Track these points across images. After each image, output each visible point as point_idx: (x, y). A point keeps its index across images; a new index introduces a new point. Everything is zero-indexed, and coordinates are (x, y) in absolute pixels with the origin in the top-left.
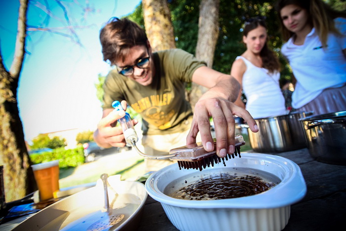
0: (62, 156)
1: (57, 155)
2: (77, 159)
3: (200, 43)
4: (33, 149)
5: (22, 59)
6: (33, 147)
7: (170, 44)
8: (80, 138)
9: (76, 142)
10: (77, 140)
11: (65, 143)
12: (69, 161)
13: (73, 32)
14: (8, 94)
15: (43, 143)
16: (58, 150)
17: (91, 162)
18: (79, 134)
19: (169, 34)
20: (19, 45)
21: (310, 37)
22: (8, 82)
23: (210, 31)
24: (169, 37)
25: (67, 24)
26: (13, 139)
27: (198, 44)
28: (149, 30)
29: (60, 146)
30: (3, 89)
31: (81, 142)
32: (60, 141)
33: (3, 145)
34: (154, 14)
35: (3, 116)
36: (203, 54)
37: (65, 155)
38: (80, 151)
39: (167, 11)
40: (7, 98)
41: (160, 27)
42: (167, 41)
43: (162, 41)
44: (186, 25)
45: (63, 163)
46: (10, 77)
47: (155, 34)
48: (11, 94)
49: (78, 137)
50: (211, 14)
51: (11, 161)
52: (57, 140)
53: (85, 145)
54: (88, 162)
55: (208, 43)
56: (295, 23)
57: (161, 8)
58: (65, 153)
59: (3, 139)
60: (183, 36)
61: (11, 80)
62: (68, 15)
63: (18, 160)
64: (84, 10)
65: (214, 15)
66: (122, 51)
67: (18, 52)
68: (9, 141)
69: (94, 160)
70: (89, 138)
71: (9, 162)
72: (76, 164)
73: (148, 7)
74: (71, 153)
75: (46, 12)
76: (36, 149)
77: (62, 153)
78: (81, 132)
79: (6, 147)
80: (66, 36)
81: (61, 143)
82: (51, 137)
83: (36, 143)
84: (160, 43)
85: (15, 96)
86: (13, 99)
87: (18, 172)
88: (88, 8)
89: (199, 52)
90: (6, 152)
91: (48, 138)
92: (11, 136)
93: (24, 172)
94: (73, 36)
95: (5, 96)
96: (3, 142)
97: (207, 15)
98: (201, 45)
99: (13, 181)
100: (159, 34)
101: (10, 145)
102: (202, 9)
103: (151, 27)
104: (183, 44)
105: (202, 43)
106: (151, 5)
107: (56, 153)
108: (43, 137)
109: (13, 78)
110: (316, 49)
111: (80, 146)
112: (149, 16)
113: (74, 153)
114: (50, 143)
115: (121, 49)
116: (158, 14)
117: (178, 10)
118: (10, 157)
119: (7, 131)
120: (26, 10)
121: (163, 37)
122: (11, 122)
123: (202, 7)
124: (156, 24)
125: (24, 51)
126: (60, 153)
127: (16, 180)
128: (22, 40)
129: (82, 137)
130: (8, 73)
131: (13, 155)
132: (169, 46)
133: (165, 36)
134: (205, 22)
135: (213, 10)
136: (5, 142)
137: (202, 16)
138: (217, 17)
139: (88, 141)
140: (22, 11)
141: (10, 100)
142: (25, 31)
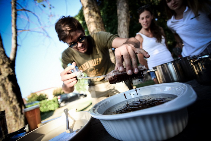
0: (45, 105)
1: (43, 105)
2: (54, 105)
3: (120, 25)
4: (29, 103)
5: (16, 49)
6: (28, 101)
7: (101, 29)
8: (55, 93)
9: (53, 96)
10: (54, 94)
11: (47, 97)
12: (50, 107)
13: (44, 30)
14: (10, 70)
15: (34, 98)
16: (43, 102)
17: (63, 106)
18: (55, 91)
19: (100, 23)
20: (13, 41)
21: (186, 12)
22: (9, 64)
23: (124, 17)
24: (100, 24)
25: (40, 25)
26: (15, 97)
27: (118, 26)
28: (88, 21)
29: (44, 99)
30: (6, 68)
31: (56, 95)
32: (44, 96)
33: (10, 101)
34: (89, 12)
35: (8, 84)
36: (122, 32)
37: (48, 104)
38: (56, 100)
39: (97, 9)
40: (9, 73)
41: (94, 19)
42: (99, 27)
43: (96, 27)
44: (110, 17)
45: (46, 109)
46: (10, 60)
47: (91, 24)
48: (11, 70)
49: (54, 92)
50: (124, 7)
51: (15, 111)
52: (42, 96)
53: (59, 97)
54: (61, 107)
55: (124, 25)
56: (177, 3)
57: (93, 7)
58: (47, 102)
59: (9, 97)
60: (109, 24)
61: (11, 62)
62: (40, 21)
63: (19, 110)
64: (49, 16)
65: (126, 7)
66: (70, 34)
67: (14, 46)
68: (13, 98)
69: (65, 105)
70: (60, 92)
71: (14, 111)
72: (54, 109)
73: (86, 8)
74: (51, 103)
75: (27, 20)
76: (30, 102)
77: (45, 103)
78: (56, 89)
79: (11, 102)
80: (40, 32)
81: (45, 97)
82: (38, 94)
83: (30, 99)
84: (95, 28)
85: (14, 71)
86: (13, 73)
87: (19, 116)
88: (51, 15)
89: (119, 31)
90: (11, 105)
91: (37, 95)
92: (14, 95)
93: (23, 116)
94: (44, 32)
95: (8, 72)
96: (9, 99)
97: (122, 8)
98: (120, 27)
99: (17, 123)
100: (94, 23)
101: (13, 101)
102: (118, 5)
103: (89, 20)
104: (110, 28)
105: (121, 25)
106: (87, 6)
107: (42, 103)
108: (33, 95)
109: (11, 61)
110: (192, 19)
111: (56, 98)
112: (86, 14)
113: (52, 102)
114: (38, 98)
115: (69, 33)
116: (92, 11)
117: (104, 8)
118: (14, 108)
119: (11, 93)
120: (16, 20)
121: (96, 25)
122: (13, 87)
123: (118, 4)
124: (91, 17)
125: (17, 44)
126: (44, 103)
127: (19, 122)
128: (15, 38)
129: (57, 92)
130: (9, 58)
131: (16, 106)
132: (100, 29)
133: (98, 24)
134: (121, 13)
135: (125, 5)
136: (11, 99)
137: (119, 9)
138: (128, 8)
139: (60, 94)
140: (13, 21)
141: (11, 74)
142: (16, 33)
